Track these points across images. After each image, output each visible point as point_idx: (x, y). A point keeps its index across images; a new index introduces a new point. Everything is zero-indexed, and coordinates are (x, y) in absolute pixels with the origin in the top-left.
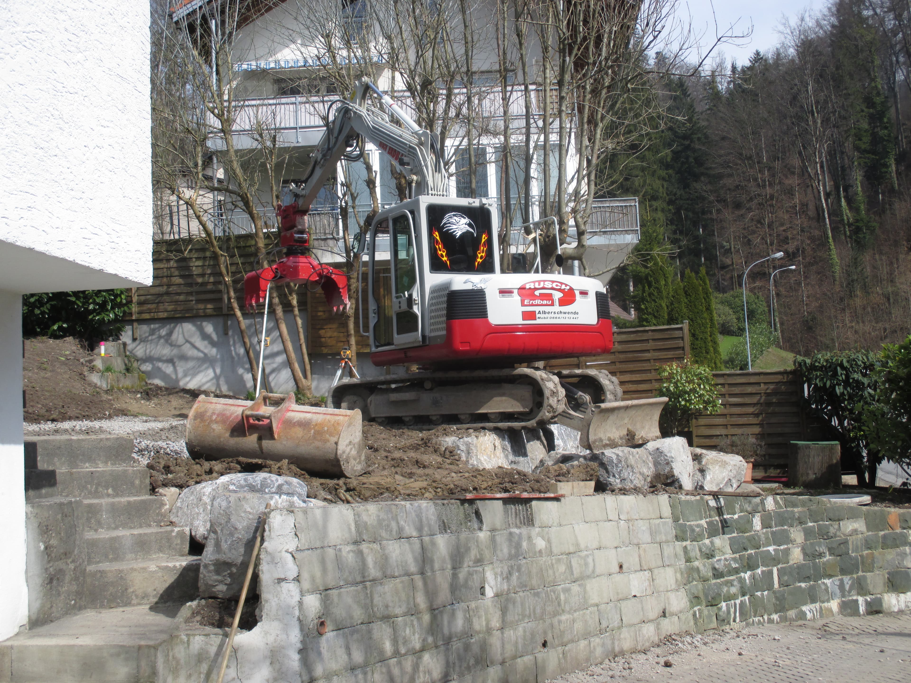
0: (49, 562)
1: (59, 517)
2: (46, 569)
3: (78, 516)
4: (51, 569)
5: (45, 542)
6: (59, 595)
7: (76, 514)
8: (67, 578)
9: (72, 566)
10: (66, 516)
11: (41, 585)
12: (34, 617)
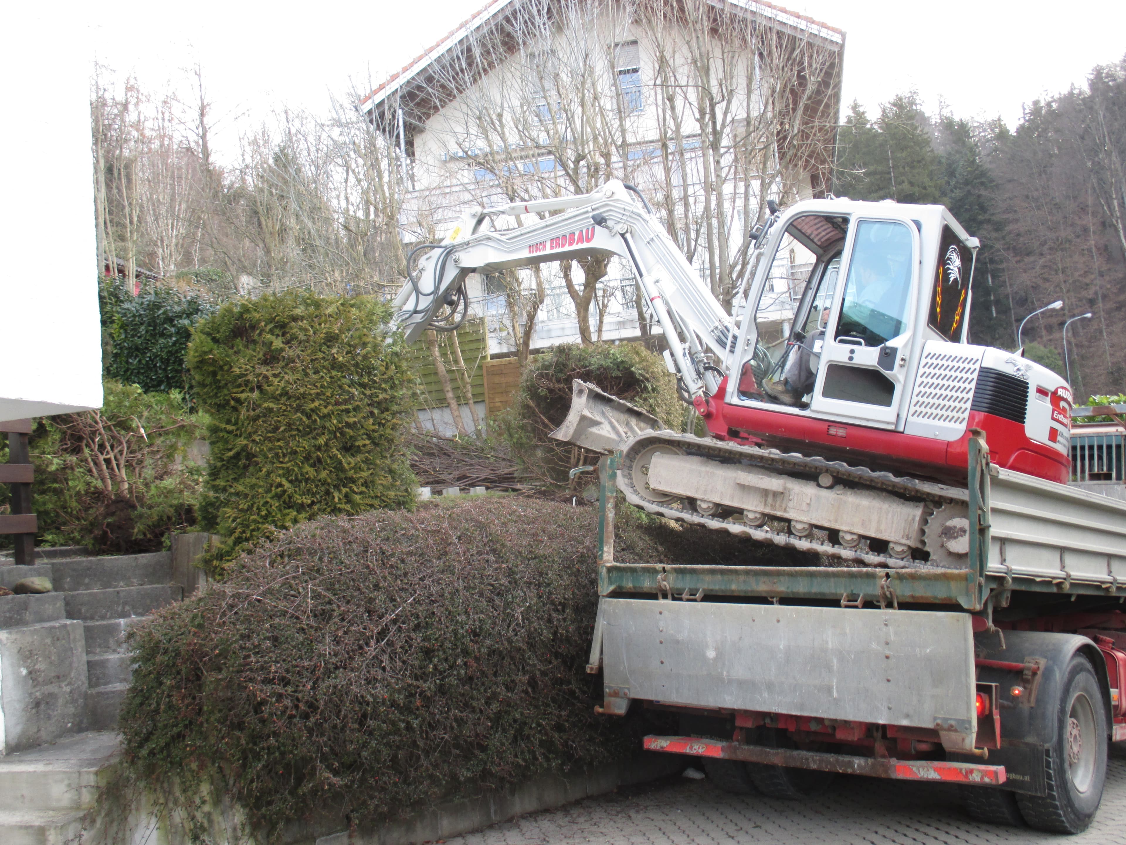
0: (35, 686)
1: (48, 641)
2: (31, 694)
3: (75, 639)
4: (38, 694)
5: (27, 667)
6: (49, 718)
7: (72, 637)
8: (60, 701)
9: (68, 689)
10: (58, 639)
11: (23, 710)
12: (13, 743)
